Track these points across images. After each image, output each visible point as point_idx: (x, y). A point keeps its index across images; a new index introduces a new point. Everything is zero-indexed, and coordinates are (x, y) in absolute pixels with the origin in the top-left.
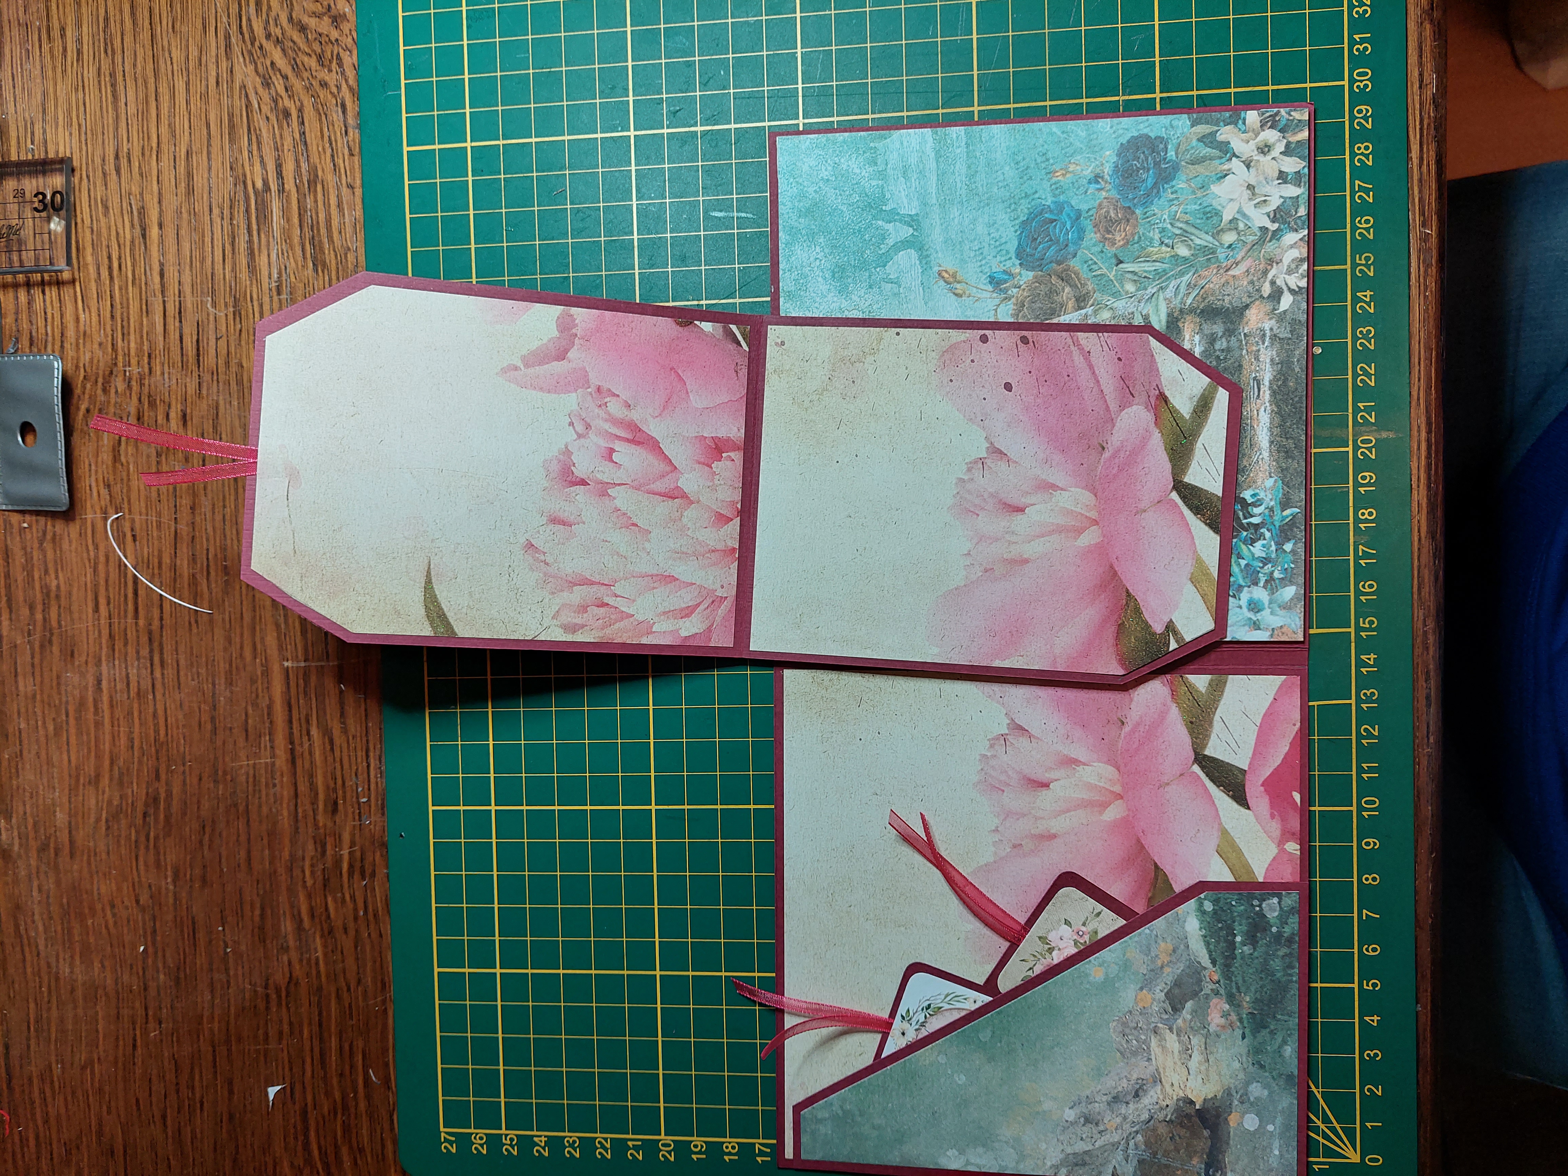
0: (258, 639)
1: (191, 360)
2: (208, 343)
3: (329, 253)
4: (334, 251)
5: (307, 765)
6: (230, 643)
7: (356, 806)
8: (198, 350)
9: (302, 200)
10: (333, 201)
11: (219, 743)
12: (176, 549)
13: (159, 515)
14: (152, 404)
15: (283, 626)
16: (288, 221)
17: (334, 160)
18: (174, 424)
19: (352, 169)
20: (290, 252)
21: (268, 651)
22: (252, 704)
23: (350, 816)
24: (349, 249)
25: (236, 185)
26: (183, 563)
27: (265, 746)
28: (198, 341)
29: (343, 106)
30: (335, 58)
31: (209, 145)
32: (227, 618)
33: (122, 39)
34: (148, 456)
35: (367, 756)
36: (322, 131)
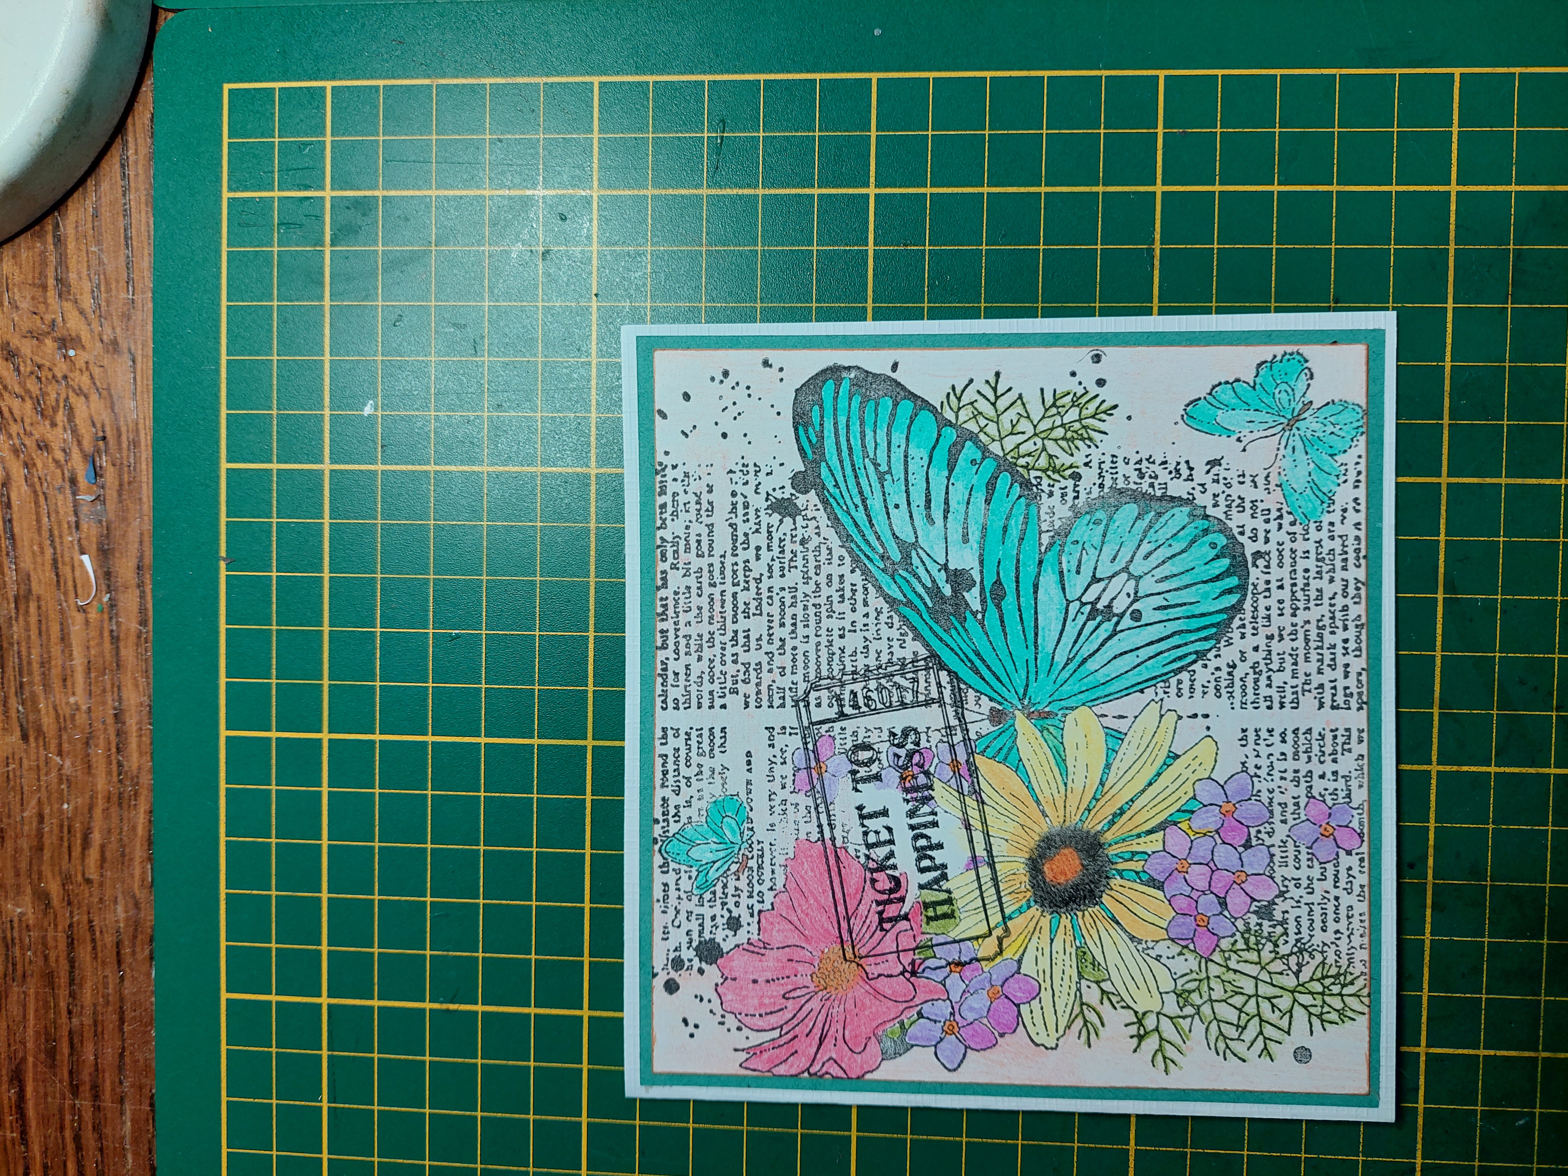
4: (56, 711)
10: (55, 631)
17: (57, 568)
24: (78, 709)
29: (73, 481)
30: (62, 405)
36: (39, 521)
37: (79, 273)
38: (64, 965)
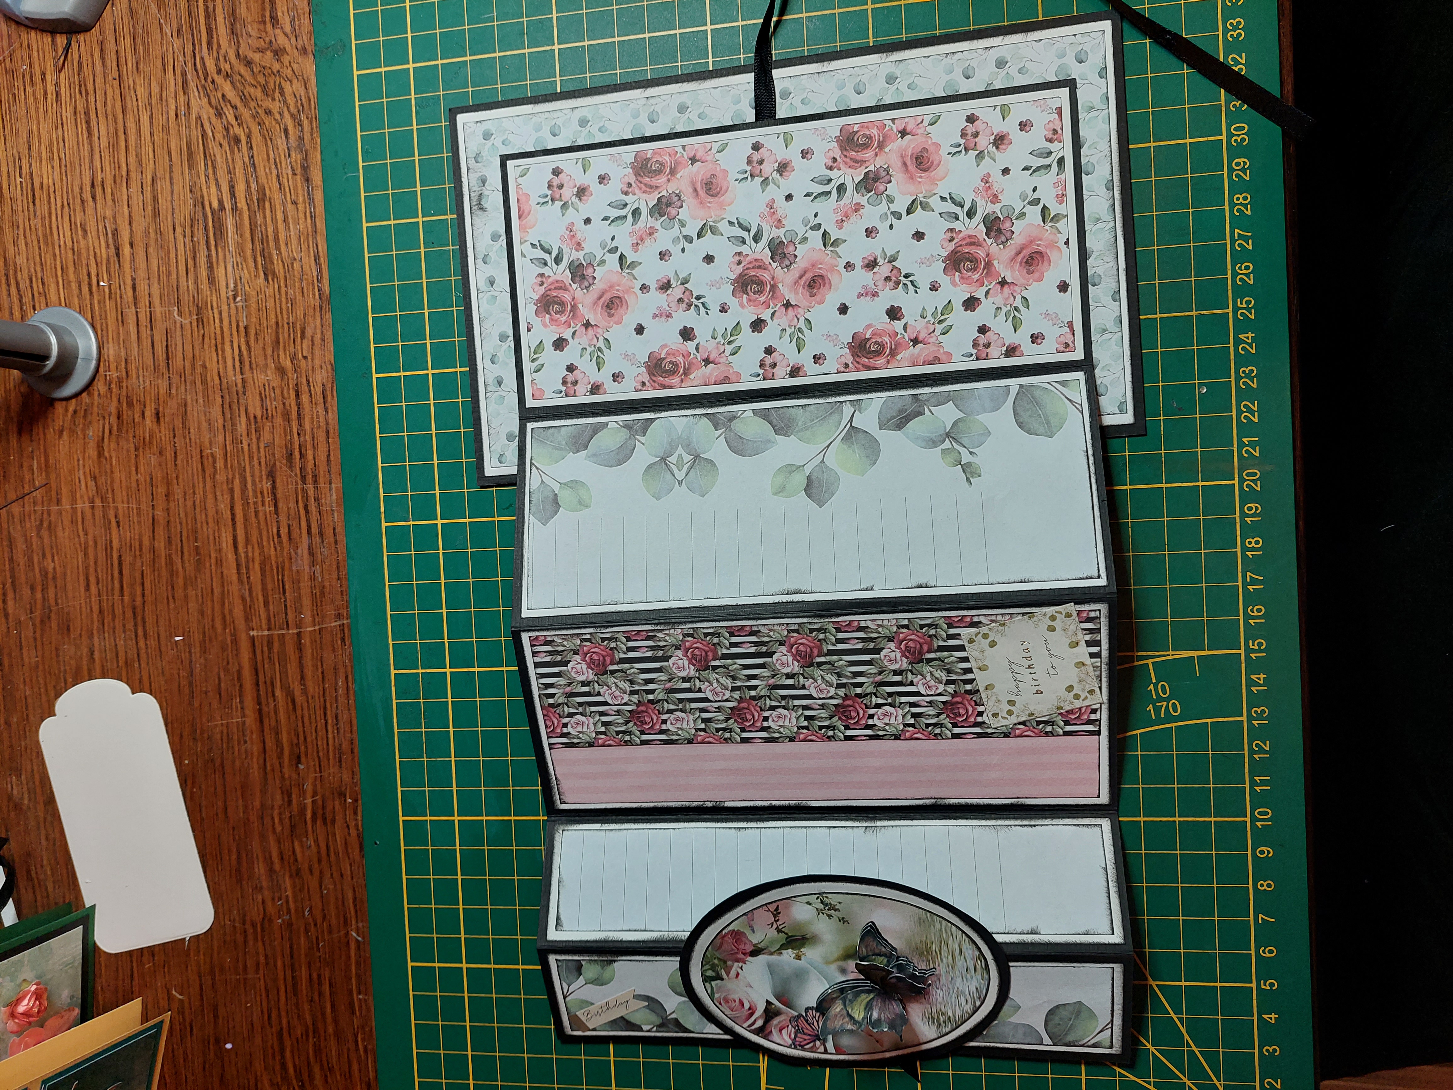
0: (227, 612)
1: (161, 364)
2: (176, 349)
3: (278, 263)
4: (283, 262)
5: (273, 724)
6: (203, 615)
7: (317, 759)
8: (167, 354)
9: (252, 217)
10: (280, 216)
11: (196, 704)
12: (154, 532)
13: (139, 502)
14: (130, 404)
15: (248, 599)
16: (241, 236)
17: (279, 180)
18: (148, 421)
19: (296, 188)
20: (244, 264)
21: (236, 622)
22: (224, 670)
23: (312, 769)
24: (295, 259)
25: (195, 206)
26: (161, 545)
27: (237, 707)
28: (167, 346)
29: (286, 131)
30: (277, 88)
31: (171, 171)
32: (200, 595)
33: (94, 80)
34: (128, 450)
35: (325, 714)
36: (268, 155)
37: (283, 13)
38: (294, 408)
